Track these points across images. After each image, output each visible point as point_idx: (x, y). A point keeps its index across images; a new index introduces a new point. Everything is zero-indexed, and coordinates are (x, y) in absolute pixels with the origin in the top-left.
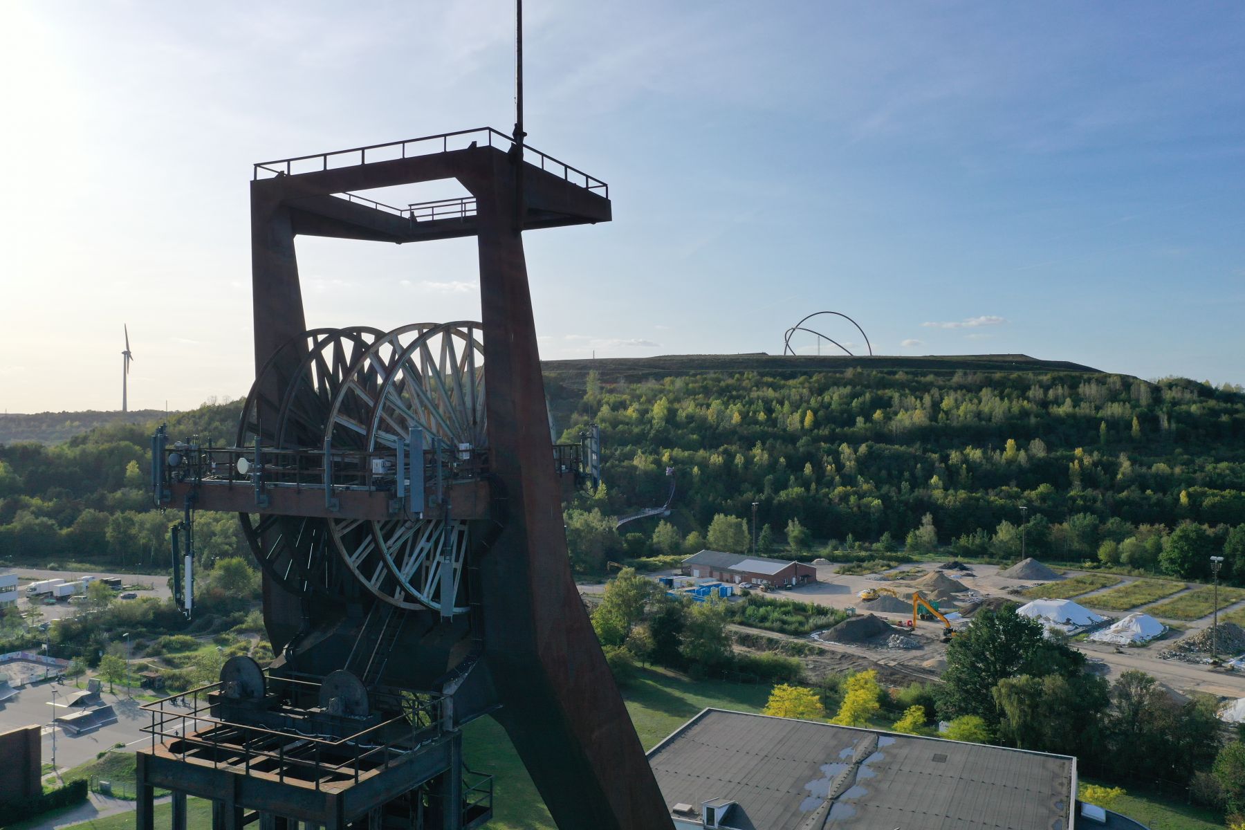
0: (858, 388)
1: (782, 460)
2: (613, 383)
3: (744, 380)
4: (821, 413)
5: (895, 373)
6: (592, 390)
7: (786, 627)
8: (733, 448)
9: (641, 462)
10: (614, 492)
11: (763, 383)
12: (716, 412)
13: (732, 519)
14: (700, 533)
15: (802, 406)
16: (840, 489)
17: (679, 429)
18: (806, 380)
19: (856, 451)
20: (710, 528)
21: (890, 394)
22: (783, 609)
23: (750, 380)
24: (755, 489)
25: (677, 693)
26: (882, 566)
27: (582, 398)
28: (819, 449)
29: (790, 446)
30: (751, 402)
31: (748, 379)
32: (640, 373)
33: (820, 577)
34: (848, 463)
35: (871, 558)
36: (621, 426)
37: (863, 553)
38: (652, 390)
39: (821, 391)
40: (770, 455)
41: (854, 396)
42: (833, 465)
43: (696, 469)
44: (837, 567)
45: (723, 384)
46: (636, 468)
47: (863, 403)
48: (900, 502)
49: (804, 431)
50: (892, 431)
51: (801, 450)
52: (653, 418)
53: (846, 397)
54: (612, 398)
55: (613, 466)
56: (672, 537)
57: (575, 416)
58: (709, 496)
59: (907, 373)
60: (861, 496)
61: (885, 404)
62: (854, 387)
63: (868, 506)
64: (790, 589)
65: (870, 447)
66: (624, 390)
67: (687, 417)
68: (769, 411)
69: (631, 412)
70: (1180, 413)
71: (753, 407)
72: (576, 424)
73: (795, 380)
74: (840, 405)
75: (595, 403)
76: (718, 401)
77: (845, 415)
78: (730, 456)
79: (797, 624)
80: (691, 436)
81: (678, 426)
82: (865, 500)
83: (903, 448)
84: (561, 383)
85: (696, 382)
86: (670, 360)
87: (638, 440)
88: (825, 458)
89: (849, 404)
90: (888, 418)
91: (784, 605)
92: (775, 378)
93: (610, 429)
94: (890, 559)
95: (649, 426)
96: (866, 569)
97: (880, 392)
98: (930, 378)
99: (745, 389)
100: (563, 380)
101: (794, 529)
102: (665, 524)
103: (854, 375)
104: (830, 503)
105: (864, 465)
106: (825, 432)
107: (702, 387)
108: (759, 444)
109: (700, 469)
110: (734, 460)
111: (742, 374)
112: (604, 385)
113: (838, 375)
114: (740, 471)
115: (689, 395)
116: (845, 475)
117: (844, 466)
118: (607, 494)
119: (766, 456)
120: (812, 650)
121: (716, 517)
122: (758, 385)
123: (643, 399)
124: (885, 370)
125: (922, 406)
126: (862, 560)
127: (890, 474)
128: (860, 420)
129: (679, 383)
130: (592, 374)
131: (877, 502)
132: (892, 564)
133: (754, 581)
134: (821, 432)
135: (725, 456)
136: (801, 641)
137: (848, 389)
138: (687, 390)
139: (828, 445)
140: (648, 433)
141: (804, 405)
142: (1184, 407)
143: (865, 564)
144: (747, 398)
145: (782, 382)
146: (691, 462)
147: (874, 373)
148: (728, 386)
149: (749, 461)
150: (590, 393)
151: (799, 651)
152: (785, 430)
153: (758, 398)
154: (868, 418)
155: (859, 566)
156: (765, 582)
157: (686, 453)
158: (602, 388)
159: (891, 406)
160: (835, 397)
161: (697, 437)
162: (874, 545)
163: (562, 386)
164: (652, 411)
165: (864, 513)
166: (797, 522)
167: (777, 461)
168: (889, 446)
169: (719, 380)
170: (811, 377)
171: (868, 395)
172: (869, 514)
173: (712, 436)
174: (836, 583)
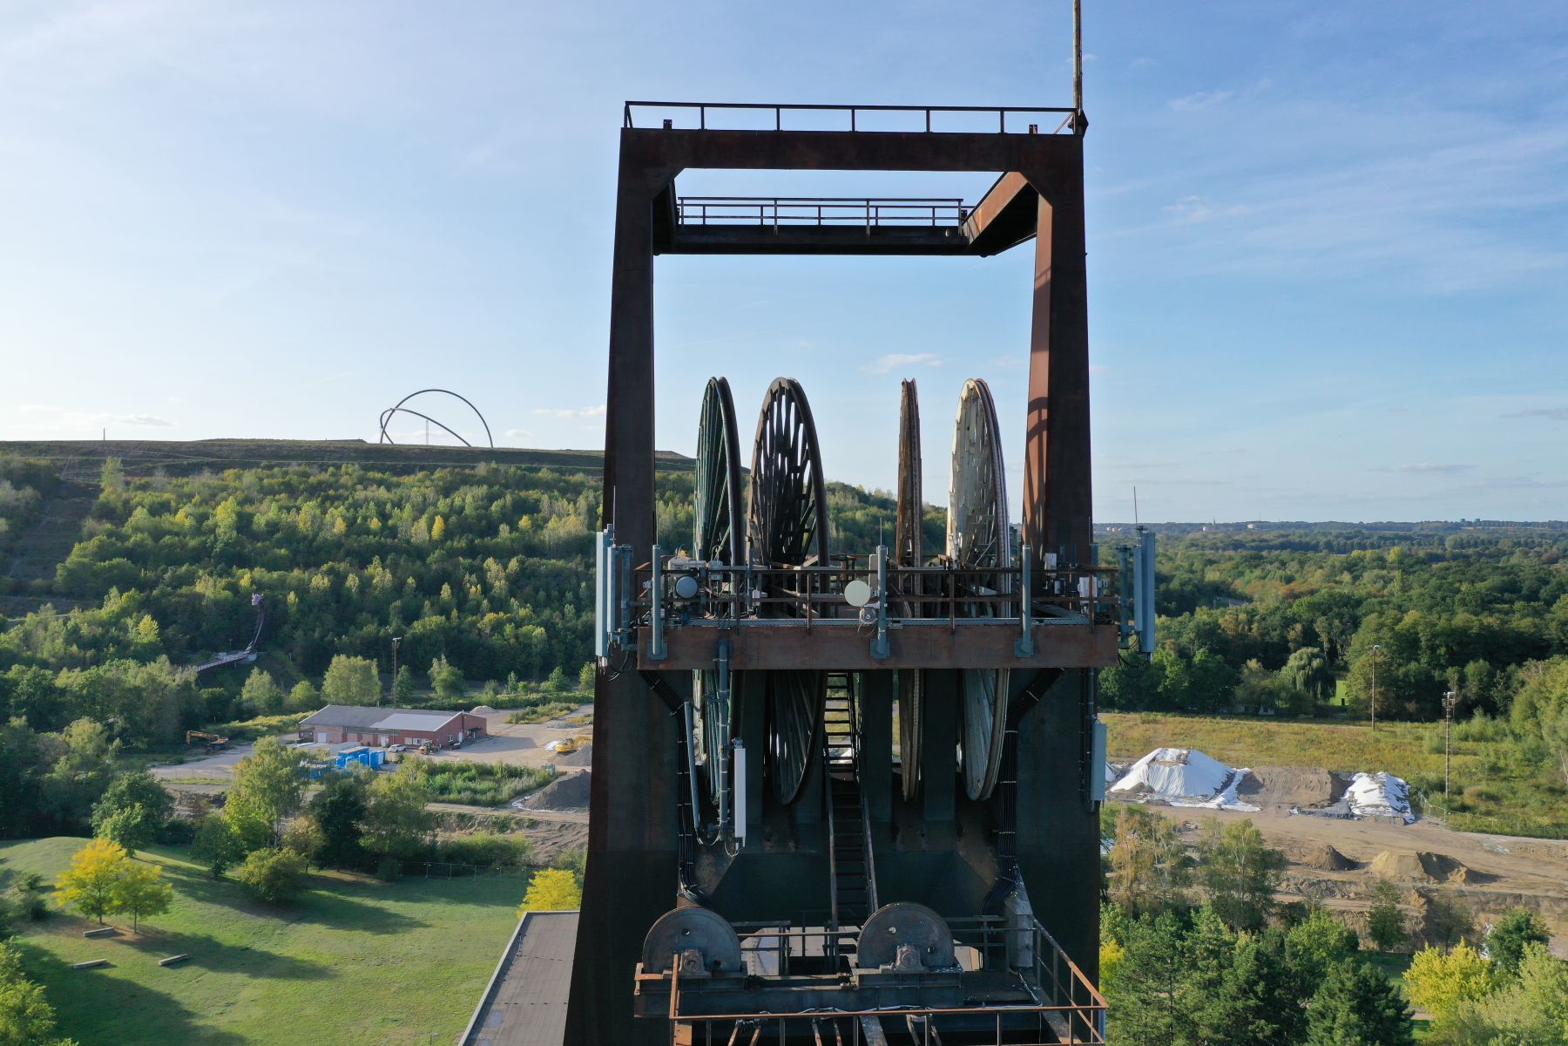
0: (496, 488)
1: (411, 580)
2: (144, 476)
3: (341, 476)
4: (453, 519)
5: (538, 470)
6: (111, 487)
7: (479, 797)
8: (342, 566)
9: (207, 587)
10: (170, 631)
11: (368, 479)
12: (309, 518)
13: (359, 661)
14: (312, 683)
15: (428, 511)
16: (490, 616)
17: (258, 542)
18: (427, 477)
19: (505, 568)
20: (327, 675)
21: (535, 496)
22: (466, 774)
23: (350, 475)
24: (376, 619)
25: (370, 903)
26: (561, 710)
27: (97, 497)
28: (456, 566)
29: (418, 563)
30: (356, 506)
31: (347, 473)
32: (185, 463)
33: (491, 729)
34: (497, 584)
35: (545, 701)
36: (167, 537)
37: (534, 696)
38: (209, 487)
39: (447, 491)
40: (394, 574)
41: (491, 498)
42: (479, 586)
43: (292, 597)
44: (507, 714)
45: (312, 480)
46: (201, 596)
47: (504, 506)
48: (568, 629)
49: (434, 545)
50: (544, 542)
51: (434, 567)
52: (216, 526)
53: (482, 500)
54: (149, 498)
55: (163, 594)
56: (270, 690)
57: (89, 524)
58: (314, 631)
59: (552, 470)
60: (519, 625)
61: (532, 508)
62: (491, 486)
63: (528, 636)
64: (458, 748)
65: (522, 562)
66: (164, 487)
67: (268, 524)
68: (384, 517)
69: (182, 518)
70: (846, 521)
71: (361, 512)
72: (91, 536)
73: (413, 476)
74: (476, 509)
75: (119, 504)
76: (311, 503)
77: (484, 522)
78: (338, 578)
79: (493, 791)
80: (277, 551)
81: (255, 536)
82: (525, 629)
83: (561, 563)
84: (57, 475)
85: (272, 476)
86: (230, 445)
87: (199, 556)
88: (467, 577)
89: (487, 508)
90: (538, 526)
91: (462, 770)
92: (384, 473)
93: (149, 542)
94: (568, 700)
95: (212, 537)
96: (543, 715)
97: (523, 494)
98: (579, 477)
99: (345, 487)
100: (60, 469)
101: (441, 670)
102: (261, 673)
103: (488, 472)
104: (479, 634)
105: (516, 584)
106: (460, 543)
107: (283, 483)
108: (376, 560)
109: (297, 595)
110: (344, 583)
111: (338, 467)
112: (129, 479)
113: (467, 471)
114: (355, 597)
115: (266, 494)
116: (494, 597)
117: (492, 587)
118: (159, 635)
119: (389, 576)
120: (519, 823)
121: (335, 660)
122: (364, 482)
123: (197, 498)
124: (523, 466)
125: (575, 511)
126: (535, 704)
127: (548, 596)
128: (504, 529)
129: (249, 477)
130: (111, 464)
131: (540, 631)
132: (573, 706)
133: (408, 741)
134: (455, 543)
135: (331, 577)
136: (502, 813)
137: (482, 490)
138: (262, 487)
139: (469, 561)
140: (212, 547)
141: (431, 510)
142: (849, 514)
143: (540, 709)
144: (350, 500)
145: (395, 479)
146: (283, 586)
147: (513, 469)
148: (320, 483)
149: (366, 584)
150: (108, 490)
151: (503, 826)
152: (408, 542)
153: (366, 500)
154: (514, 527)
155: (534, 712)
156: (424, 741)
157: (275, 575)
158: (127, 483)
159: (539, 511)
160: (469, 499)
161: (287, 552)
162: (543, 684)
163: (58, 479)
164: (215, 516)
165: (525, 644)
166: (444, 661)
167: (403, 583)
168: (544, 561)
169: (306, 475)
170: (432, 474)
171: (508, 497)
172: (530, 645)
173: (309, 552)
174: (512, 735)
